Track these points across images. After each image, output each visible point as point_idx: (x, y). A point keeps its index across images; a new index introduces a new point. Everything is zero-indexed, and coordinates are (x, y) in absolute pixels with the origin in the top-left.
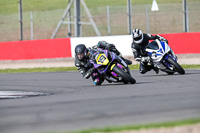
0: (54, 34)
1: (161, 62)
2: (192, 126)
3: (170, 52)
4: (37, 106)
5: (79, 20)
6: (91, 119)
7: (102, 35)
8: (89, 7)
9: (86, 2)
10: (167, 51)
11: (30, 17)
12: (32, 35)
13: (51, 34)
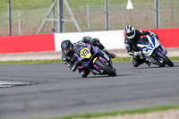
0: (39, 30)
1: (152, 56)
2: (163, 113)
3: (160, 47)
4: (24, 94)
5: (61, 17)
6: (73, 106)
7: (83, 31)
8: (70, 6)
9: (68, 2)
10: (157, 46)
11: (18, 15)
12: (20, 31)
13: (37, 31)
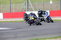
1: (46, 19)
3: (49, 16)
6: (32, 36)
8: (31, 2)
11: (13, 6)
12: (14, 11)
13: (19, 11)
